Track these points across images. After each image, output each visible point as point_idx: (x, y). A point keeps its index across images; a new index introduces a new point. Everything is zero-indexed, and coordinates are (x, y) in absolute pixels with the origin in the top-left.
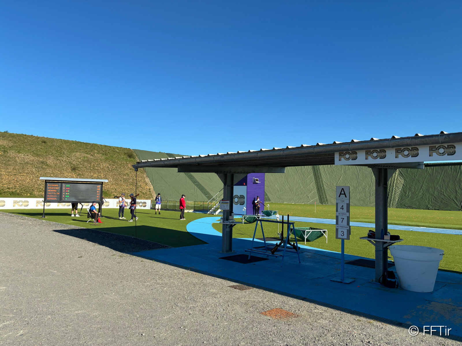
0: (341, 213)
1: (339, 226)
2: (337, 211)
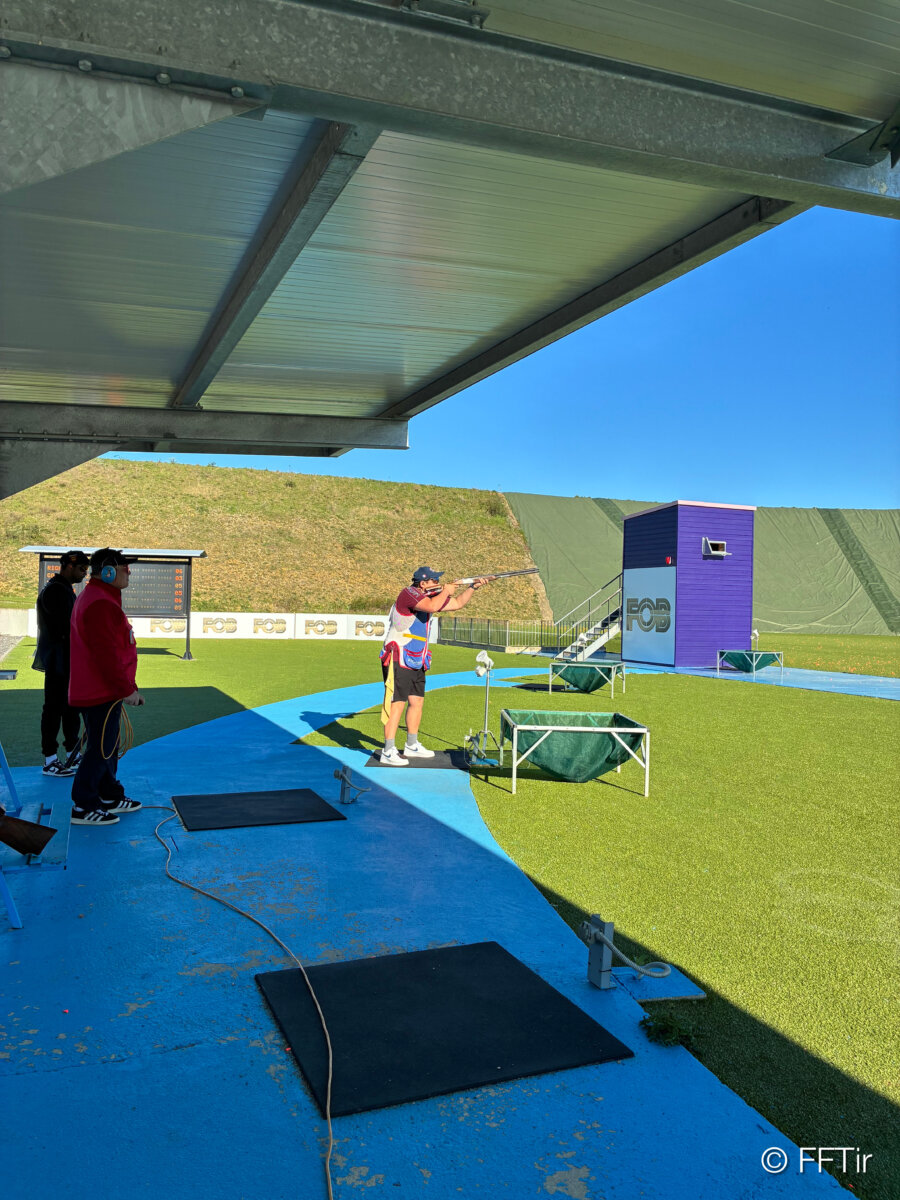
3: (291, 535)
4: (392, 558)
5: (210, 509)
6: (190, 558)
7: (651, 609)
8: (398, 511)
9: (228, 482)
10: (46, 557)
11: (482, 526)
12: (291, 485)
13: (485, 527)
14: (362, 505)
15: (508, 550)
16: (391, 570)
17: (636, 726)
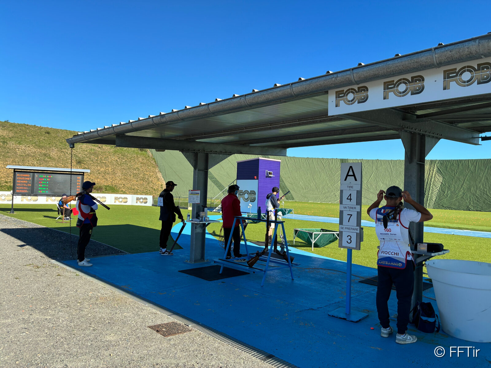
0: (347, 206)
1: (344, 227)
2: (341, 202)
3: (50, 156)
5: (8, 142)
6: (83, 173)
7: (248, 194)
8: (100, 148)
9: (15, 129)
10: (16, 170)
12: (48, 133)
13: (139, 156)
15: (149, 166)
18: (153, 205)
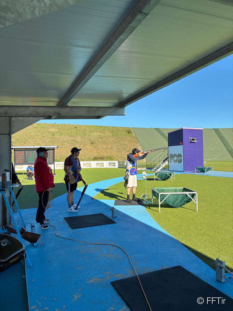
3: (77, 141)
4: (103, 146)
5: (55, 135)
6: (54, 148)
7: (176, 157)
8: (104, 134)
9: (59, 127)
10: (15, 149)
11: (126, 137)
12: (76, 128)
13: (127, 137)
14: (95, 132)
15: (133, 142)
16: (103, 149)
17: (192, 191)
18: (119, 167)
